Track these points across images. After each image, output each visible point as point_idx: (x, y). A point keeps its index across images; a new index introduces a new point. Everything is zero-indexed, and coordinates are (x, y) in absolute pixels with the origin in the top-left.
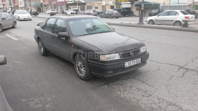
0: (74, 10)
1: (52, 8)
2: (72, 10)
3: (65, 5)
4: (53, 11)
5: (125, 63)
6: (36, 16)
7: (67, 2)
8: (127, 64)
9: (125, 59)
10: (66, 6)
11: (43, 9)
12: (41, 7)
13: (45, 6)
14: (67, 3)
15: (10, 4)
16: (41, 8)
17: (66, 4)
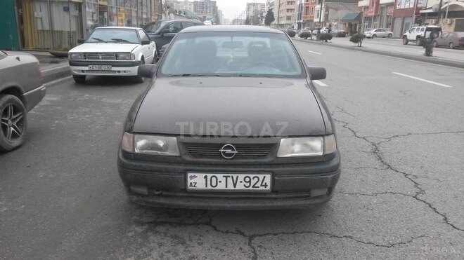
0: (428, 29)
1: (381, 25)
2: (422, 30)
3: (415, 16)
4: (380, 30)
5: (189, 175)
6: (326, 41)
7: (421, 9)
8: (198, 181)
9: (195, 160)
10: (416, 19)
11: (360, 28)
12: (357, 22)
13: (368, 18)
14: (421, 12)
15: (300, 18)
16: (356, 25)
17: (417, 13)
